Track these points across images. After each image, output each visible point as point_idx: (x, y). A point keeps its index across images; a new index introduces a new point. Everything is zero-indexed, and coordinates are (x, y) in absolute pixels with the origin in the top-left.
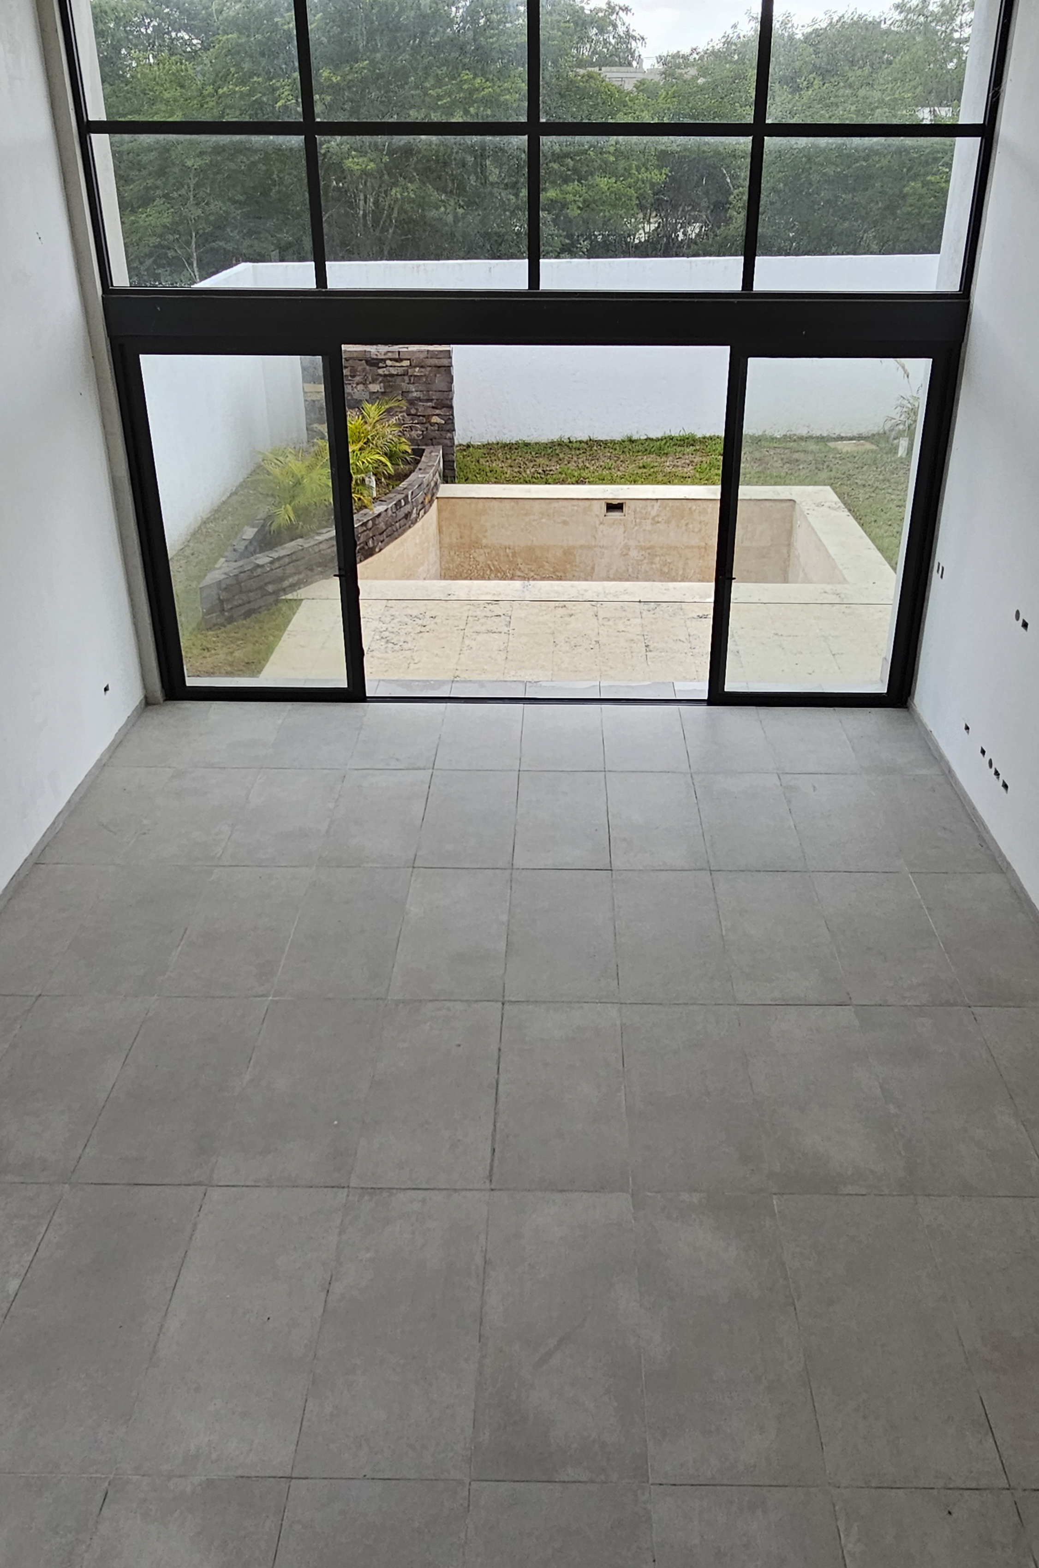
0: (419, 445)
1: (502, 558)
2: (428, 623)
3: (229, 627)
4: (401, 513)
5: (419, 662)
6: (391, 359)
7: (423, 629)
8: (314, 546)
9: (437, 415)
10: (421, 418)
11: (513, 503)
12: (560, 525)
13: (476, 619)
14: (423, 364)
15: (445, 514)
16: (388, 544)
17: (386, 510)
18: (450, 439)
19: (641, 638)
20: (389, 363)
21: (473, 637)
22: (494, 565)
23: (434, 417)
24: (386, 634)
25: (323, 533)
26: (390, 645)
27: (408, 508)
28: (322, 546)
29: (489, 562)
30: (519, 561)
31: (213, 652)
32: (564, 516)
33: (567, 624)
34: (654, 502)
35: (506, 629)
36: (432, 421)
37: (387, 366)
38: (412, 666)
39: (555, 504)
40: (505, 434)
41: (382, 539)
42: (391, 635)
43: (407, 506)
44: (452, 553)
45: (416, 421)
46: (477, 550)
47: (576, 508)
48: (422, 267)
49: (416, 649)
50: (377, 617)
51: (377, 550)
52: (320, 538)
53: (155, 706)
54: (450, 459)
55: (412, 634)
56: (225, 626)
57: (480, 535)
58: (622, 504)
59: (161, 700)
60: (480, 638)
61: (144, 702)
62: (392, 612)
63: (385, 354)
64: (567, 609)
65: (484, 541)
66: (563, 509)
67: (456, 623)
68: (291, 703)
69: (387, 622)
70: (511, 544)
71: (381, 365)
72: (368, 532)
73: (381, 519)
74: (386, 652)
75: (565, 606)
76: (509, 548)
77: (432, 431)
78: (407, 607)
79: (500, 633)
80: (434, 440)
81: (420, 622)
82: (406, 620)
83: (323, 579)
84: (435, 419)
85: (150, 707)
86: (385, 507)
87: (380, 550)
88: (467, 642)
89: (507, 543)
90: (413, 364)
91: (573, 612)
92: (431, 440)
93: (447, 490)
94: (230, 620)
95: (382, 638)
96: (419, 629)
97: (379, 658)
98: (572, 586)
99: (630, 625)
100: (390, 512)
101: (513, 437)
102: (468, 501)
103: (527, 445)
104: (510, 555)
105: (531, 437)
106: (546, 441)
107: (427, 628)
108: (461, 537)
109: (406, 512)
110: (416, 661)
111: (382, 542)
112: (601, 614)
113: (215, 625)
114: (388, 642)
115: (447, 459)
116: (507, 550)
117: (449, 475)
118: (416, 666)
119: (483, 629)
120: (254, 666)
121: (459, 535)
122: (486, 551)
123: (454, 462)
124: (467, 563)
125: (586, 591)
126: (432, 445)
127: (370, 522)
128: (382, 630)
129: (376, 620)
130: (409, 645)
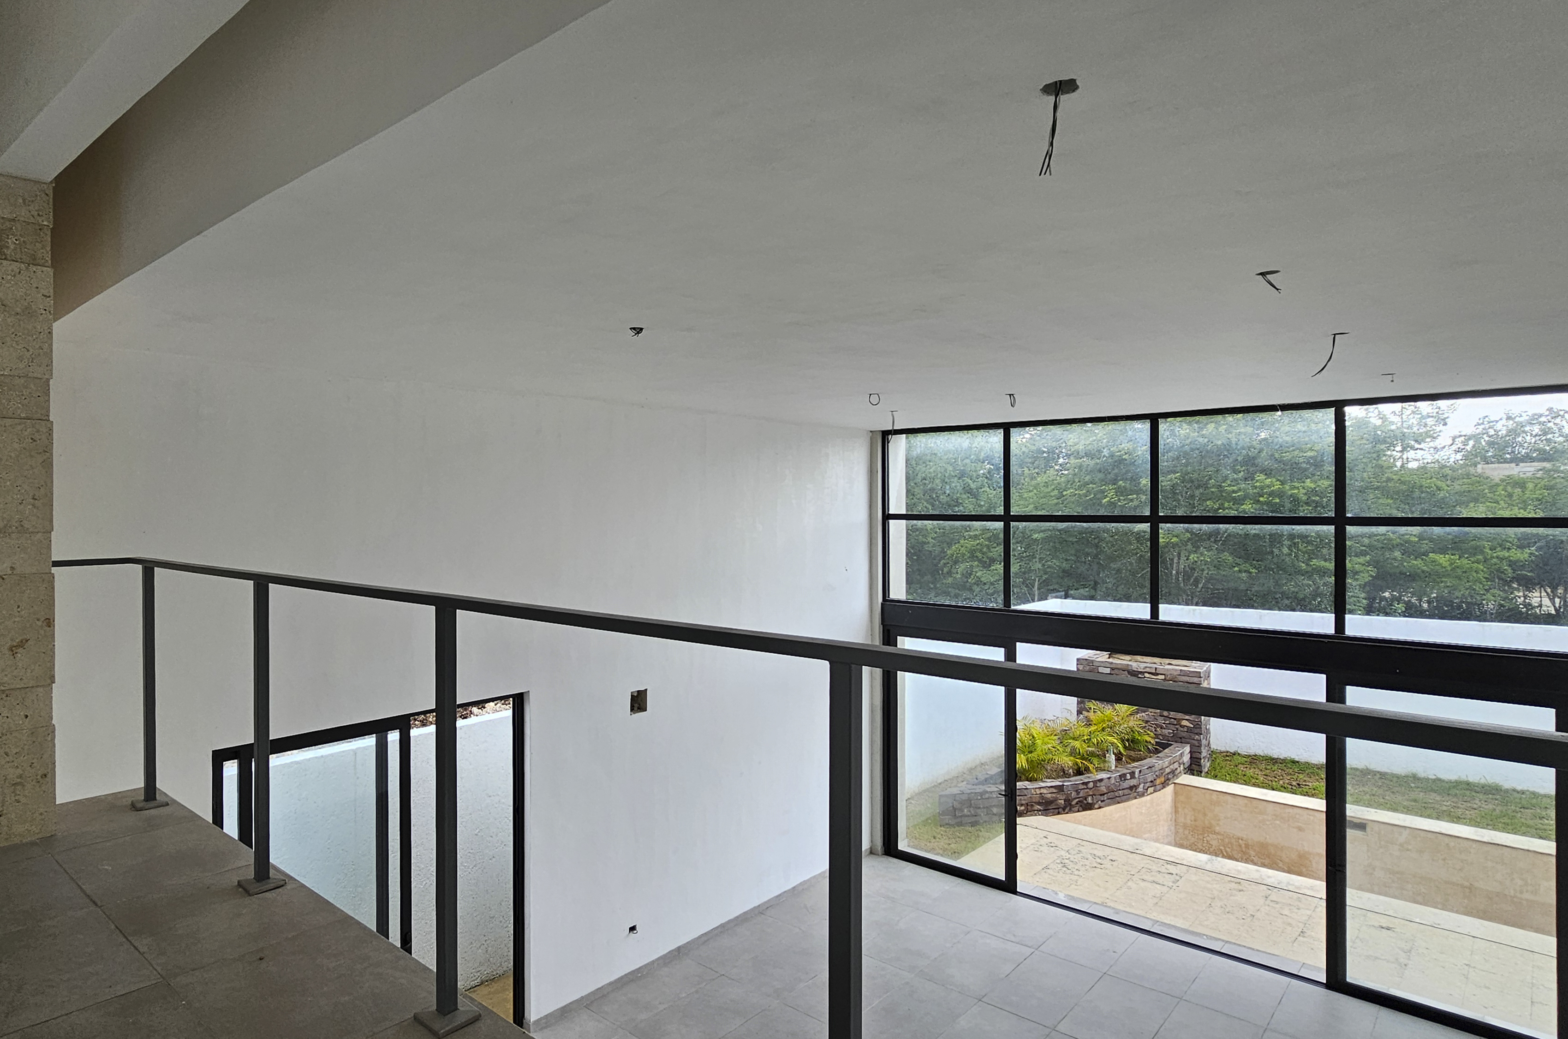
0: (1169, 741)
1: (1235, 847)
2: (1105, 863)
3: (957, 828)
4: (1126, 784)
5: (1080, 885)
6: (1149, 673)
7: (1099, 866)
8: (1036, 788)
9: (1186, 720)
10: (1173, 720)
11: (1246, 801)
12: (1295, 830)
13: (1149, 871)
14: (1176, 679)
15: (1182, 798)
16: (1109, 805)
17: (1109, 778)
18: (1197, 740)
19: (1301, 925)
20: (1147, 675)
21: (1137, 882)
22: (1226, 852)
23: (1184, 721)
24: (1067, 861)
25: (1046, 782)
26: (1065, 869)
27: (1133, 782)
28: (1043, 791)
29: (1222, 848)
30: (1252, 853)
31: (937, 840)
32: (1299, 822)
33: (1231, 895)
34: (1402, 830)
35: (1171, 884)
36: (1182, 724)
37: (1145, 677)
38: (1073, 886)
39: (1290, 810)
40: (1273, 750)
41: (1102, 799)
42: (1071, 863)
43: (1132, 780)
44: (1187, 832)
45: (1168, 722)
46: (1210, 835)
47: (1312, 818)
48: (1198, 611)
49: (1083, 876)
50: (1067, 849)
51: (1096, 806)
52: (1043, 785)
53: (874, 856)
54: (1197, 757)
55: (1087, 867)
56: (955, 828)
57: (1213, 822)
58: (1365, 824)
59: (880, 854)
60: (1143, 884)
61: (869, 851)
62: (1081, 849)
63: (1144, 669)
64: (1241, 885)
65: (1217, 829)
66: (1297, 816)
67: (1130, 869)
68: (961, 879)
69: (1073, 854)
70: (1245, 836)
71: (1140, 676)
72: (1088, 790)
73: (1102, 784)
74: (1058, 872)
75: (1239, 883)
76: (1242, 840)
77: (1182, 731)
78: (1096, 849)
79: (1163, 885)
80: (1183, 739)
81: (1099, 861)
82: (1089, 856)
83: (1042, 815)
84: (1184, 723)
85: (872, 855)
86: (1109, 776)
87: (1100, 808)
88: (1130, 883)
89: (1240, 835)
90: (1168, 678)
91: (1244, 889)
92: (1181, 738)
93: (1187, 779)
94: (960, 824)
95: (1062, 863)
96: (1095, 865)
97: (1050, 874)
98: (1257, 871)
99: (1296, 913)
100: (1113, 781)
101: (1281, 754)
102: (1203, 791)
103: (1294, 762)
104: (1243, 846)
105: (1301, 757)
106: (1316, 763)
107: (1102, 866)
108: (1195, 821)
109: (1132, 785)
110: (1078, 884)
111: (1102, 801)
112: (1272, 898)
113: (947, 824)
114: (1064, 866)
115: (1194, 755)
116: (1240, 841)
117: (1194, 768)
118: (1076, 887)
119: (1151, 879)
120: (957, 854)
121: (1193, 818)
122: (1219, 837)
123: (1201, 759)
124: (1200, 844)
125: (1269, 877)
126: (1181, 742)
127: (1092, 783)
128: (1065, 858)
129: (1065, 850)
130: (1080, 872)
